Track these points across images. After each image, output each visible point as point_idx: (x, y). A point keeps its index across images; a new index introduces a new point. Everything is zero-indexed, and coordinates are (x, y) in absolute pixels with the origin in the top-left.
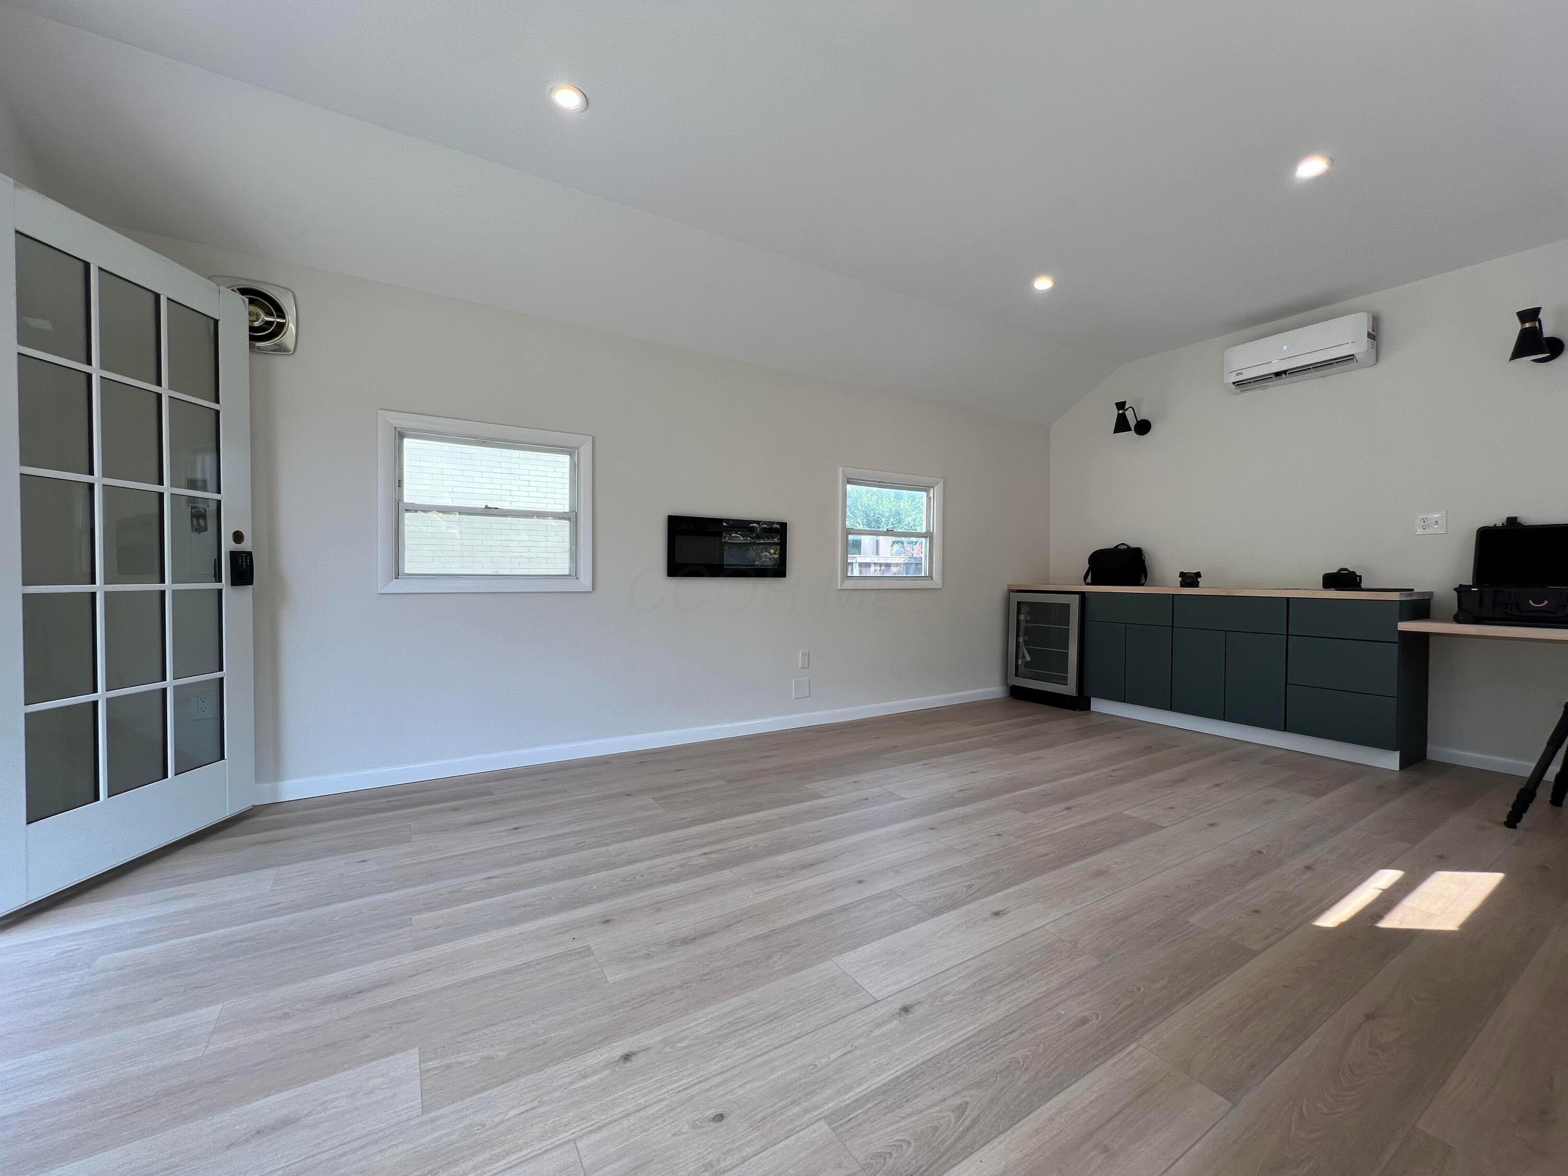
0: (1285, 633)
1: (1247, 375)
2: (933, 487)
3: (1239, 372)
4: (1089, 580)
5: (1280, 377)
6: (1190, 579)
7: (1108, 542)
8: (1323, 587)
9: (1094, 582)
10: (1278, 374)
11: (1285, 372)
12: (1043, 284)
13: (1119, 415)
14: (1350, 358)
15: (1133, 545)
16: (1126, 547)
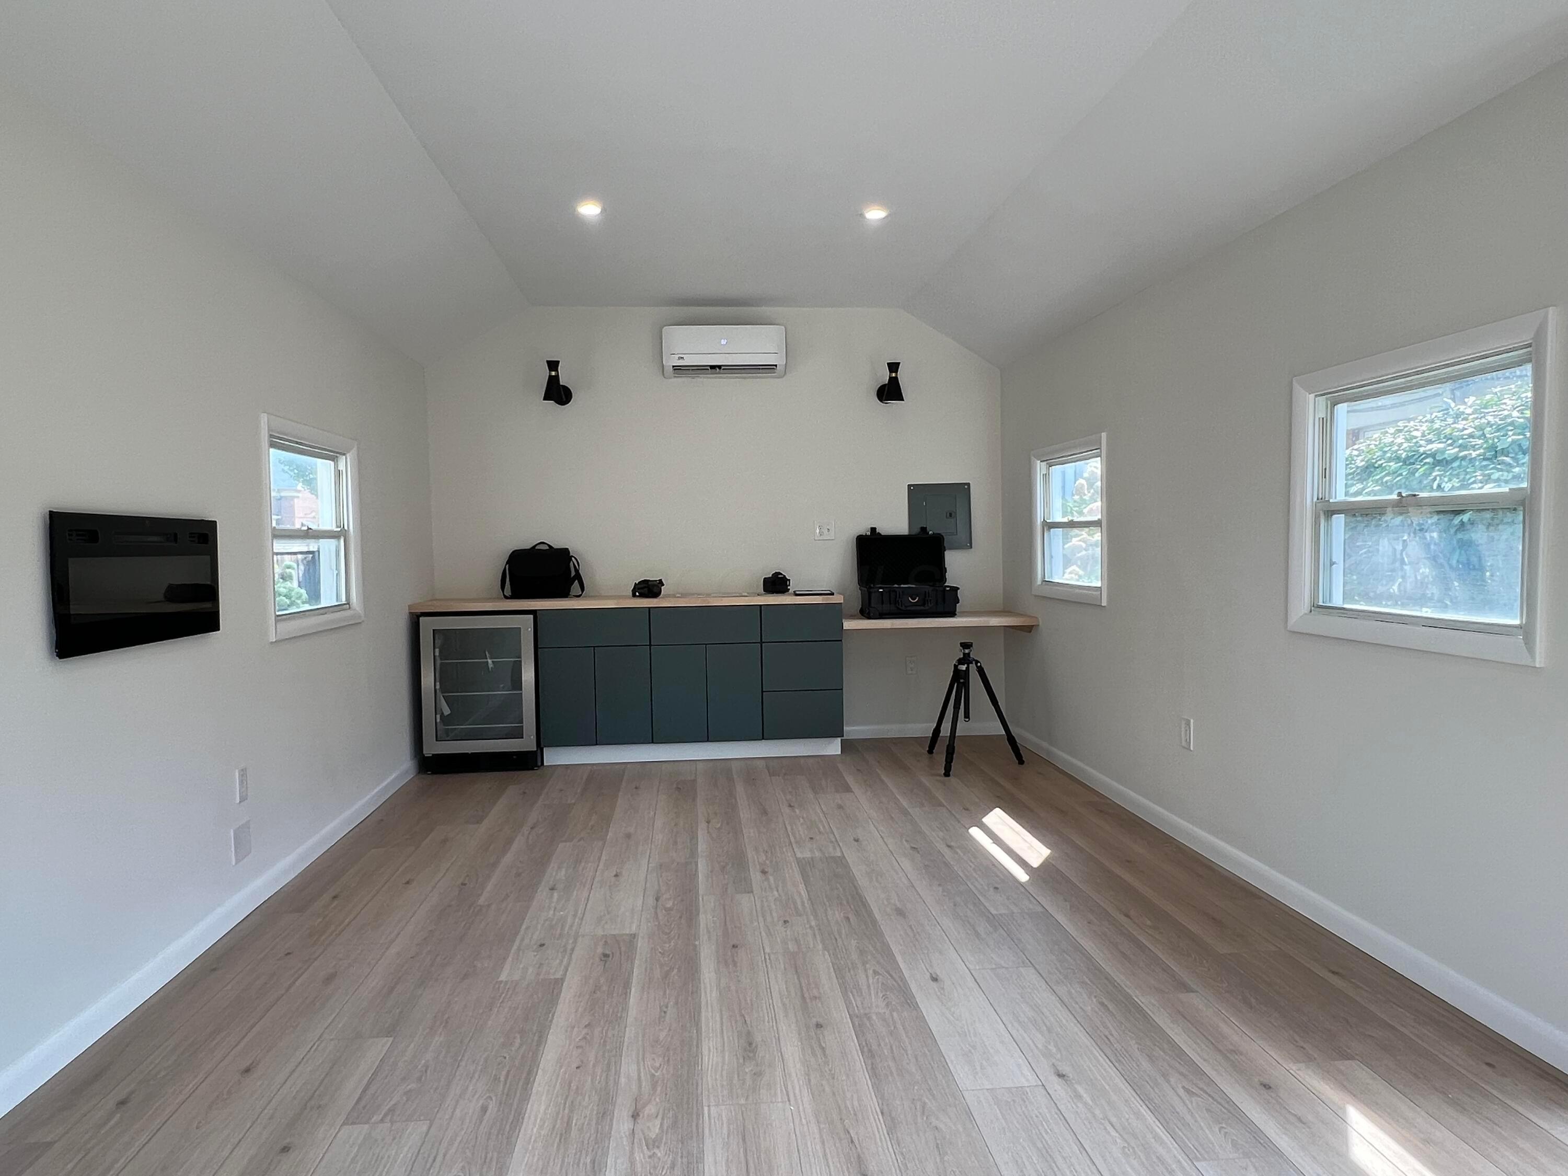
0: (759, 641)
1: (689, 361)
2: (344, 454)
3: (682, 356)
4: (508, 591)
5: (713, 370)
6: (648, 589)
7: (526, 541)
8: (764, 591)
9: (515, 596)
10: (713, 367)
11: (720, 367)
12: (590, 210)
13: (550, 377)
14: (771, 368)
15: (557, 544)
16: (547, 548)
